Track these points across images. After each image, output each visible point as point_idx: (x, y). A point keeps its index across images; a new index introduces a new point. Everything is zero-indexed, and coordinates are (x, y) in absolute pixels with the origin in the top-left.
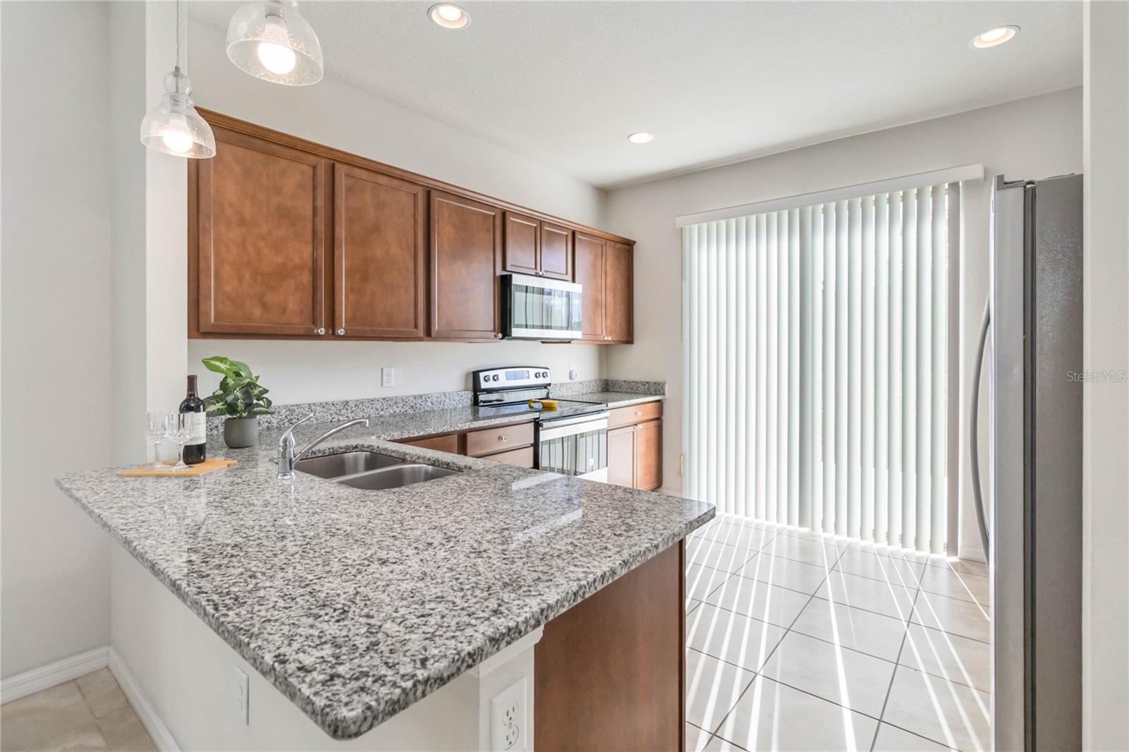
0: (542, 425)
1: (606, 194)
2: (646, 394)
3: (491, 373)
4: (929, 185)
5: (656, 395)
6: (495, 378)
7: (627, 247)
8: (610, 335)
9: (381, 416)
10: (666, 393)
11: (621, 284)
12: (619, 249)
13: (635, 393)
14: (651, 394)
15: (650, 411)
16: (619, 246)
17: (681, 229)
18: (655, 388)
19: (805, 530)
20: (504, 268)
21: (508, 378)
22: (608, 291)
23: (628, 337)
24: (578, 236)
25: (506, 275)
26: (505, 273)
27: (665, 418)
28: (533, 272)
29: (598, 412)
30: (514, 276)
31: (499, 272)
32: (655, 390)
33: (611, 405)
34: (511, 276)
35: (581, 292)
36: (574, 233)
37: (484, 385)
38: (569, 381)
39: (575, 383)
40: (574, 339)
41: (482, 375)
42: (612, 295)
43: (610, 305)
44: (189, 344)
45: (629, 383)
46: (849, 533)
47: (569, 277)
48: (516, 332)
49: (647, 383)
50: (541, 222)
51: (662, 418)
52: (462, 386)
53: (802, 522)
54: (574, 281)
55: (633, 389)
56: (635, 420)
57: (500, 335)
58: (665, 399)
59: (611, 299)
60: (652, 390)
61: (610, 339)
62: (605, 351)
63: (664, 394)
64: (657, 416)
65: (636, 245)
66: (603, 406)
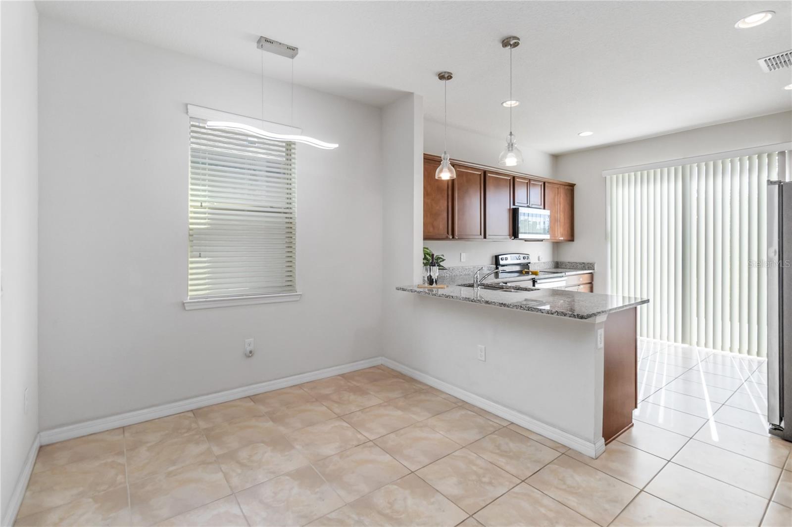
0: (536, 282)
1: (556, 158)
2: (583, 269)
3: (504, 256)
4: (765, 153)
5: (589, 269)
6: (506, 259)
7: (571, 188)
8: (562, 237)
9: (461, 275)
10: (595, 269)
11: (568, 208)
12: (568, 189)
13: (575, 269)
14: (585, 270)
15: (586, 279)
16: (567, 187)
17: (606, 177)
18: (590, 266)
19: (686, 346)
20: (514, 204)
21: (511, 260)
22: (561, 213)
23: (571, 238)
24: (546, 184)
25: (516, 208)
26: (514, 207)
27: (595, 283)
28: (526, 205)
29: (560, 277)
30: (520, 208)
31: (512, 207)
32: (588, 267)
33: (567, 274)
34: (518, 208)
35: (549, 214)
36: (544, 183)
37: (501, 262)
38: (537, 261)
39: (541, 263)
40: (544, 239)
41: (500, 257)
42: (563, 215)
43: (562, 220)
44: (424, 243)
45: (572, 263)
46: (714, 347)
47: (542, 207)
48: (521, 236)
49: (583, 263)
50: (530, 180)
51: (593, 283)
52: (490, 263)
53: (684, 341)
54: (544, 208)
55: (574, 266)
56: (579, 283)
57: (513, 238)
58: (595, 272)
59: (562, 217)
60: (587, 267)
61: (562, 239)
62: (556, 245)
63: (594, 269)
64: (590, 282)
65: (576, 186)
66: (563, 274)
